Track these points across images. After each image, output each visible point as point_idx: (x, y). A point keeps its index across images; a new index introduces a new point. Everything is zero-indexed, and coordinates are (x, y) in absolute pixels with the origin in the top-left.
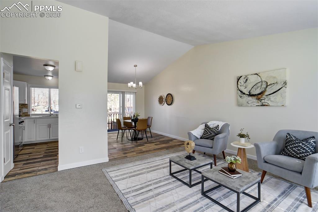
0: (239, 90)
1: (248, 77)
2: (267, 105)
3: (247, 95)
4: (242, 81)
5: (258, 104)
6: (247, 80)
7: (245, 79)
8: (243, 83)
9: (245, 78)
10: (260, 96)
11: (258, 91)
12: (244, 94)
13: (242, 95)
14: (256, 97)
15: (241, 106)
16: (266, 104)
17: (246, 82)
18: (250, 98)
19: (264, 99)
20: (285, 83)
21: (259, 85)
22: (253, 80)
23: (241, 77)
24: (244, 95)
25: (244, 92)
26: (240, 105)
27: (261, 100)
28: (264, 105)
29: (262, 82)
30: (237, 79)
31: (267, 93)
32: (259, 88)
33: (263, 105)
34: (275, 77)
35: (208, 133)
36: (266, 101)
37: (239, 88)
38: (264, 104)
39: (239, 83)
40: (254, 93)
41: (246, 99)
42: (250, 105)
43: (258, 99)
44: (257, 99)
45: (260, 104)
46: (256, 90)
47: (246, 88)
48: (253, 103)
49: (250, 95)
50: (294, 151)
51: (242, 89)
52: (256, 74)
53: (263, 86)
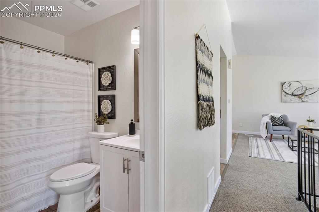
0: (284, 92)
1: (291, 83)
3: (291, 95)
4: (286, 85)
5: (299, 101)
6: (290, 85)
8: (287, 87)
9: (288, 84)
10: (301, 96)
11: (299, 93)
12: (288, 94)
13: (286, 95)
14: (297, 97)
15: (286, 102)
16: (306, 101)
17: (290, 86)
18: (293, 97)
19: (304, 98)
21: (300, 88)
22: (295, 85)
23: (286, 82)
24: (288, 95)
25: (288, 93)
26: (282, 101)
27: (302, 98)
28: (304, 102)
29: (302, 87)
30: (282, 84)
31: (306, 94)
32: (300, 91)
34: (312, 85)
37: (284, 90)
39: (283, 86)
40: (296, 94)
41: (289, 97)
42: (292, 102)
43: (300, 98)
44: (298, 98)
45: (301, 101)
47: (289, 90)
48: (295, 100)
49: (293, 95)
52: (298, 81)
53: (303, 90)
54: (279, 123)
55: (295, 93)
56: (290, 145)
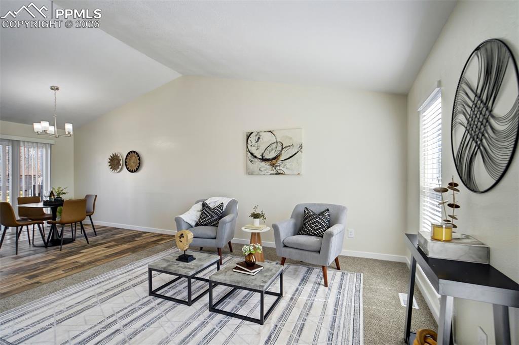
0: (250, 152)
1: (260, 134)
2: (282, 174)
3: (260, 159)
4: (253, 138)
5: (272, 172)
6: (259, 138)
7: (257, 137)
8: (254, 142)
10: (274, 161)
11: (272, 155)
12: (256, 157)
13: (253, 159)
14: (269, 163)
15: (252, 174)
16: (282, 172)
17: (258, 141)
18: (263, 164)
19: (279, 166)
20: (301, 146)
21: (274, 146)
22: (267, 139)
23: (252, 133)
24: (256, 159)
25: (255, 155)
26: (250, 173)
27: (276, 166)
28: (279, 174)
29: (277, 142)
30: (247, 135)
31: (282, 158)
32: (274, 150)
33: (278, 174)
34: (291, 138)
35: (207, 216)
36: (281, 168)
37: (250, 149)
38: (279, 172)
39: (249, 141)
41: (257, 165)
42: (262, 173)
43: (273, 165)
44: (271, 165)
45: (274, 172)
46: (270, 153)
47: (258, 149)
48: (265, 170)
49: (263, 159)
50: (312, 227)
51: (253, 150)
52: (270, 131)
53: (277, 149)
54: (208, 220)
55: (267, 156)
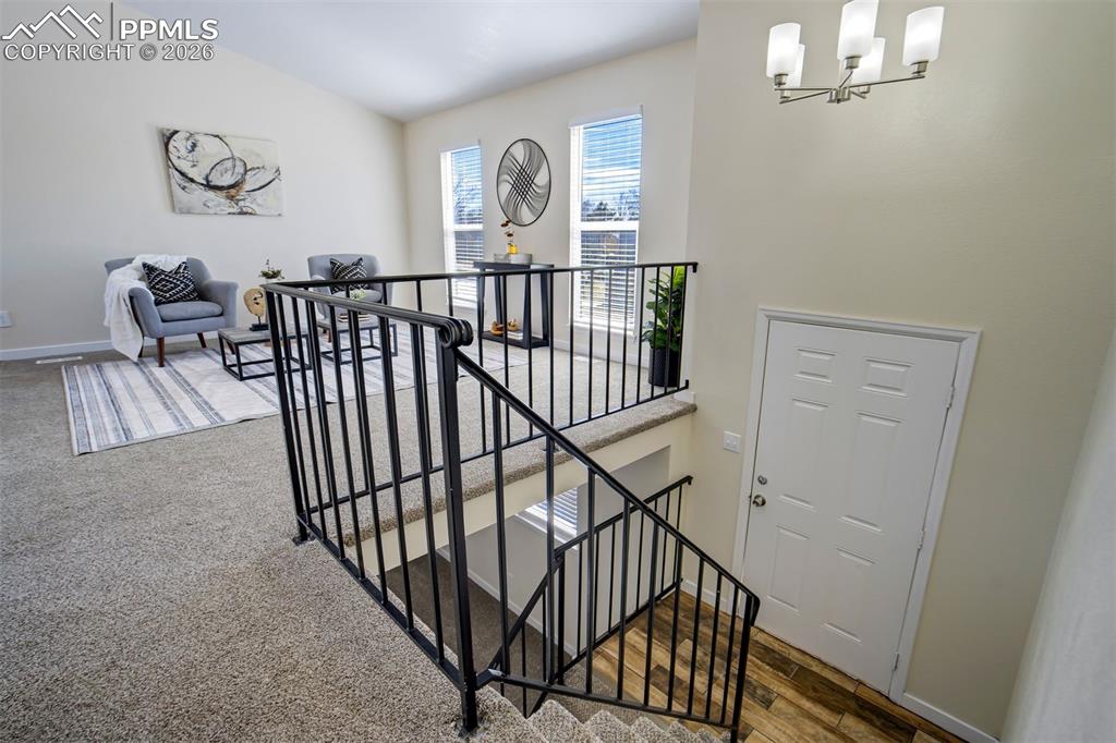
0: (177, 170)
1: (197, 137)
2: (251, 214)
3: (202, 184)
4: (178, 143)
5: (232, 210)
6: (194, 145)
7: (190, 143)
8: (183, 152)
9: (188, 139)
10: (233, 191)
11: (227, 180)
12: (192, 180)
13: (186, 184)
14: (224, 193)
15: (189, 213)
16: (250, 211)
17: (193, 150)
18: (211, 194)
19: (244, 200)
20: (278, 170)
21: (229, 164)
22: (211, 150)
23: (176, 132)
24: (194, 185)
25: (190, 176)
26: (182, 209)
27: (238, 200)
28: (246, 213)
29: (233, 158)
30: (163, 135)
31: (247, 187)
32: (230, 173)
33: (242, 213)
34: (258, 155)
36: (247, 204)
37: (176, 164)
38: (244, 209)
39: (171, 147)
40: (220, 184)
41: (199, 195)
42: (211, 211)
43: (231, 198)
44: (227, 197)
45: (236, 210)
46: (222, 175)
47: (194, 166)
48: (219, 205)
49: (209, 186)
51: (185, 166)
52: (217, 136)
53: (236, 170)
55: (216, 181)
56: (228, 363)
